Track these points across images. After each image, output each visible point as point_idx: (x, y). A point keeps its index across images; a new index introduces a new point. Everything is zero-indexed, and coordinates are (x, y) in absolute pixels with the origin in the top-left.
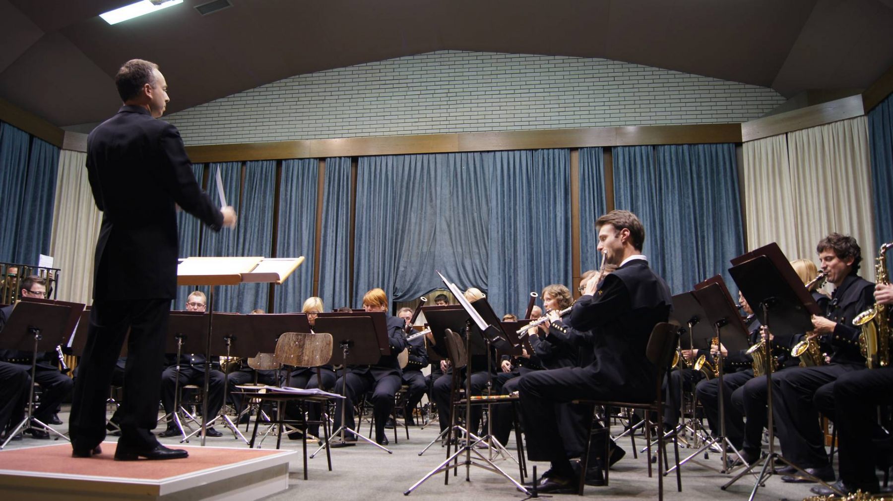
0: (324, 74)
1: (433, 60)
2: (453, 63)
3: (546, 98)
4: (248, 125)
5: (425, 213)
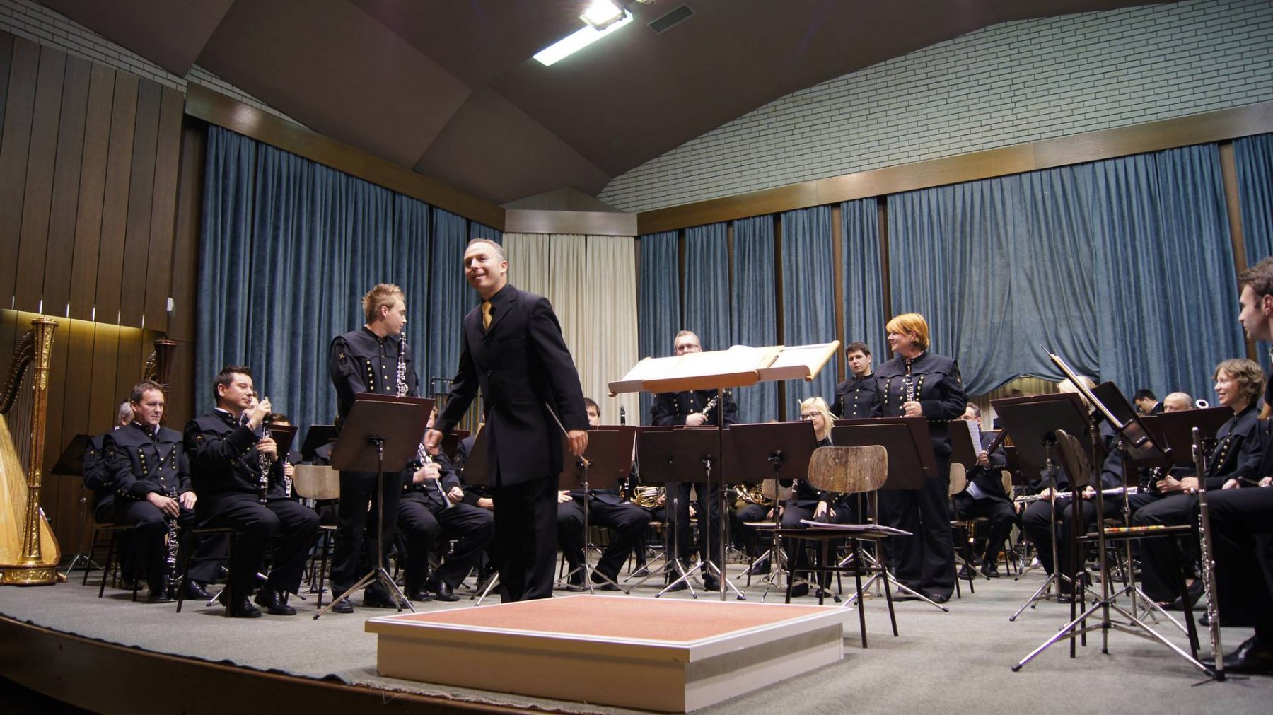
0: (826, 86)
1: (984, 40)
4: (730, 171)
5: (993, 266)
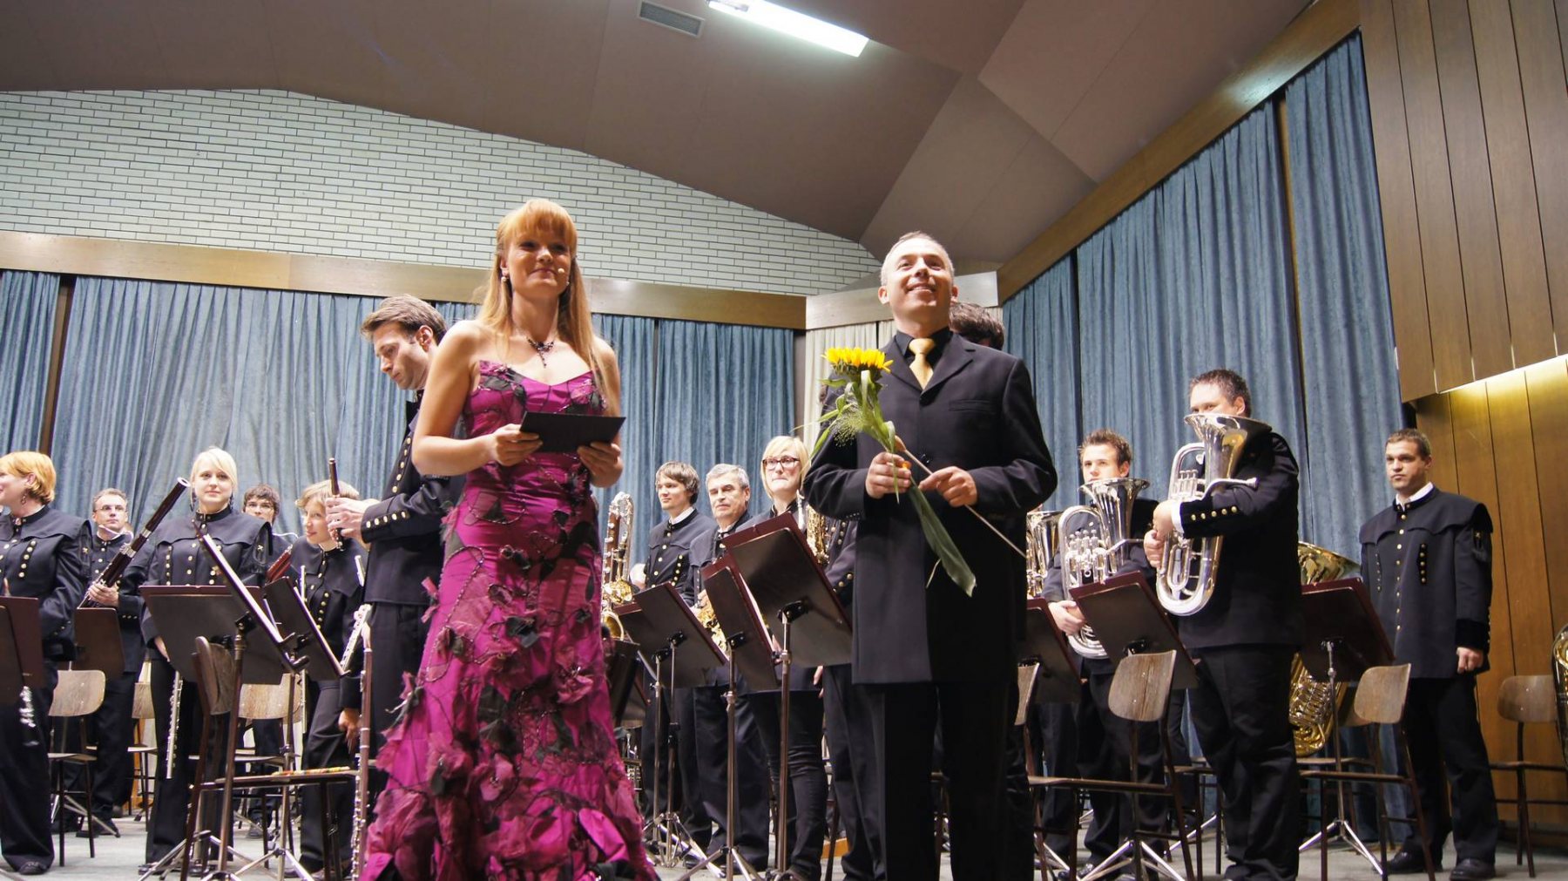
2: (295, 117)
5: (209, 403)
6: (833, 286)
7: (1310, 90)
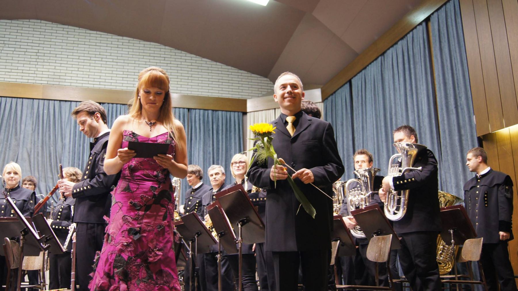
1: (27, 26)
2: (44, 30)
3: (114, 66)
5: (10, 144)
6: (257, 95)
7: (440, 17)
